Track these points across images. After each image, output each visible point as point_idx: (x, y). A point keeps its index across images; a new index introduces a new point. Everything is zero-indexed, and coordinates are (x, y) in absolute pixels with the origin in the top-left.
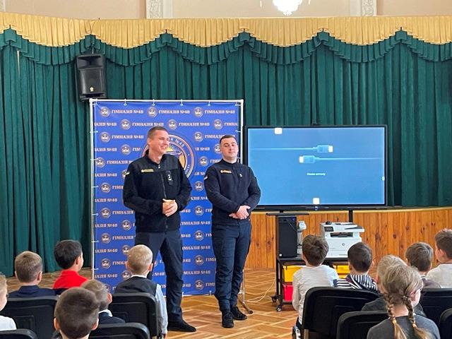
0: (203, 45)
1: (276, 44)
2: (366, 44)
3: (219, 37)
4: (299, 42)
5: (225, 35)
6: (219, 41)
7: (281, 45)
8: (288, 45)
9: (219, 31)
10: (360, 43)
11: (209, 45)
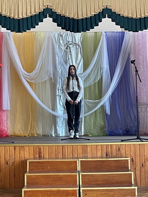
0: (16, 17)
1: (71, 16)
2: (139, 17)
3: (29, 12)
4: (89, 15)
5: (33, 10)
6: (28, 14)
7: (76, 17)
8: (80, 17)
9: (29, 7)
10: (134, 17)
11: (21, 17)
